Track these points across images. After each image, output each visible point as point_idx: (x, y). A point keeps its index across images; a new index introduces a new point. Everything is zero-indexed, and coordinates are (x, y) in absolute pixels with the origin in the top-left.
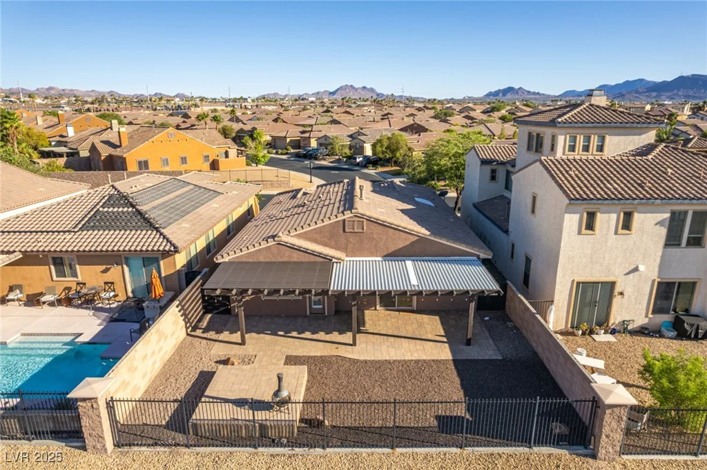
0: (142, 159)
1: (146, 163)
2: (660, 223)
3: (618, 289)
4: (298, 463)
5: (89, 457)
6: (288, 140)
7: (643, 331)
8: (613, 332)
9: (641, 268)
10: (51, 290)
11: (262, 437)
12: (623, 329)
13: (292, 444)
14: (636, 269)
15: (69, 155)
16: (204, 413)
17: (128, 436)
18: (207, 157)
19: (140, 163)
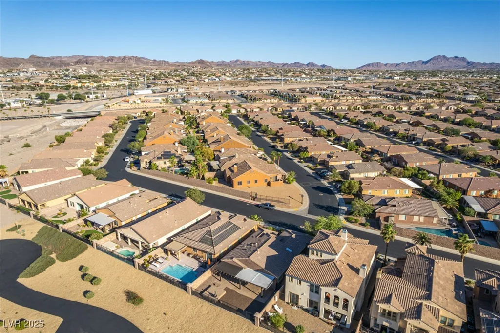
0: (240, 181)
1: (241, 182)
2: (308, 285)
3: (299, 297)
4: (213, 307)
5: (188, 294)
6: (319, 160)
7: (306, 310)
8: (299, 307)
9: (304, 294)
10: (192, 254)
11: (211, 301)
12: (302, 307)
13: (214, 304)
14: (303, 294)
15: (218, 170)
16: (206, 294)
17: (194, 293)
18: (266, 180)
19: (239, 182)
